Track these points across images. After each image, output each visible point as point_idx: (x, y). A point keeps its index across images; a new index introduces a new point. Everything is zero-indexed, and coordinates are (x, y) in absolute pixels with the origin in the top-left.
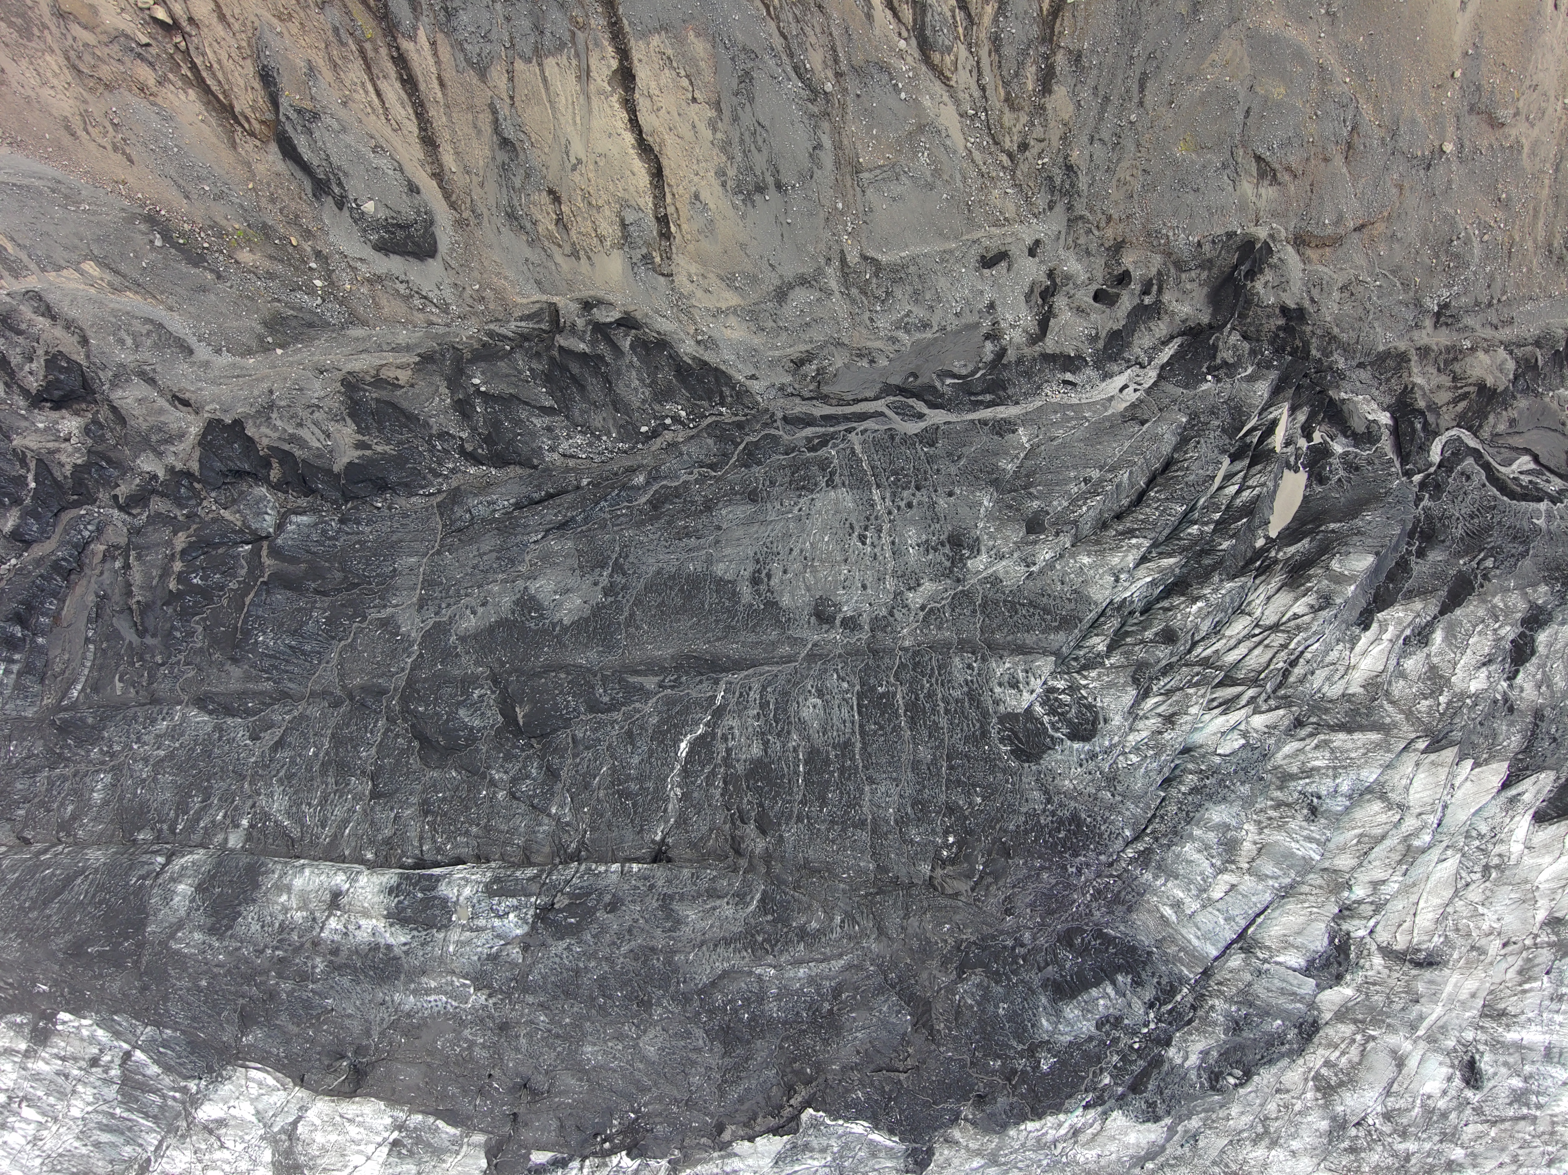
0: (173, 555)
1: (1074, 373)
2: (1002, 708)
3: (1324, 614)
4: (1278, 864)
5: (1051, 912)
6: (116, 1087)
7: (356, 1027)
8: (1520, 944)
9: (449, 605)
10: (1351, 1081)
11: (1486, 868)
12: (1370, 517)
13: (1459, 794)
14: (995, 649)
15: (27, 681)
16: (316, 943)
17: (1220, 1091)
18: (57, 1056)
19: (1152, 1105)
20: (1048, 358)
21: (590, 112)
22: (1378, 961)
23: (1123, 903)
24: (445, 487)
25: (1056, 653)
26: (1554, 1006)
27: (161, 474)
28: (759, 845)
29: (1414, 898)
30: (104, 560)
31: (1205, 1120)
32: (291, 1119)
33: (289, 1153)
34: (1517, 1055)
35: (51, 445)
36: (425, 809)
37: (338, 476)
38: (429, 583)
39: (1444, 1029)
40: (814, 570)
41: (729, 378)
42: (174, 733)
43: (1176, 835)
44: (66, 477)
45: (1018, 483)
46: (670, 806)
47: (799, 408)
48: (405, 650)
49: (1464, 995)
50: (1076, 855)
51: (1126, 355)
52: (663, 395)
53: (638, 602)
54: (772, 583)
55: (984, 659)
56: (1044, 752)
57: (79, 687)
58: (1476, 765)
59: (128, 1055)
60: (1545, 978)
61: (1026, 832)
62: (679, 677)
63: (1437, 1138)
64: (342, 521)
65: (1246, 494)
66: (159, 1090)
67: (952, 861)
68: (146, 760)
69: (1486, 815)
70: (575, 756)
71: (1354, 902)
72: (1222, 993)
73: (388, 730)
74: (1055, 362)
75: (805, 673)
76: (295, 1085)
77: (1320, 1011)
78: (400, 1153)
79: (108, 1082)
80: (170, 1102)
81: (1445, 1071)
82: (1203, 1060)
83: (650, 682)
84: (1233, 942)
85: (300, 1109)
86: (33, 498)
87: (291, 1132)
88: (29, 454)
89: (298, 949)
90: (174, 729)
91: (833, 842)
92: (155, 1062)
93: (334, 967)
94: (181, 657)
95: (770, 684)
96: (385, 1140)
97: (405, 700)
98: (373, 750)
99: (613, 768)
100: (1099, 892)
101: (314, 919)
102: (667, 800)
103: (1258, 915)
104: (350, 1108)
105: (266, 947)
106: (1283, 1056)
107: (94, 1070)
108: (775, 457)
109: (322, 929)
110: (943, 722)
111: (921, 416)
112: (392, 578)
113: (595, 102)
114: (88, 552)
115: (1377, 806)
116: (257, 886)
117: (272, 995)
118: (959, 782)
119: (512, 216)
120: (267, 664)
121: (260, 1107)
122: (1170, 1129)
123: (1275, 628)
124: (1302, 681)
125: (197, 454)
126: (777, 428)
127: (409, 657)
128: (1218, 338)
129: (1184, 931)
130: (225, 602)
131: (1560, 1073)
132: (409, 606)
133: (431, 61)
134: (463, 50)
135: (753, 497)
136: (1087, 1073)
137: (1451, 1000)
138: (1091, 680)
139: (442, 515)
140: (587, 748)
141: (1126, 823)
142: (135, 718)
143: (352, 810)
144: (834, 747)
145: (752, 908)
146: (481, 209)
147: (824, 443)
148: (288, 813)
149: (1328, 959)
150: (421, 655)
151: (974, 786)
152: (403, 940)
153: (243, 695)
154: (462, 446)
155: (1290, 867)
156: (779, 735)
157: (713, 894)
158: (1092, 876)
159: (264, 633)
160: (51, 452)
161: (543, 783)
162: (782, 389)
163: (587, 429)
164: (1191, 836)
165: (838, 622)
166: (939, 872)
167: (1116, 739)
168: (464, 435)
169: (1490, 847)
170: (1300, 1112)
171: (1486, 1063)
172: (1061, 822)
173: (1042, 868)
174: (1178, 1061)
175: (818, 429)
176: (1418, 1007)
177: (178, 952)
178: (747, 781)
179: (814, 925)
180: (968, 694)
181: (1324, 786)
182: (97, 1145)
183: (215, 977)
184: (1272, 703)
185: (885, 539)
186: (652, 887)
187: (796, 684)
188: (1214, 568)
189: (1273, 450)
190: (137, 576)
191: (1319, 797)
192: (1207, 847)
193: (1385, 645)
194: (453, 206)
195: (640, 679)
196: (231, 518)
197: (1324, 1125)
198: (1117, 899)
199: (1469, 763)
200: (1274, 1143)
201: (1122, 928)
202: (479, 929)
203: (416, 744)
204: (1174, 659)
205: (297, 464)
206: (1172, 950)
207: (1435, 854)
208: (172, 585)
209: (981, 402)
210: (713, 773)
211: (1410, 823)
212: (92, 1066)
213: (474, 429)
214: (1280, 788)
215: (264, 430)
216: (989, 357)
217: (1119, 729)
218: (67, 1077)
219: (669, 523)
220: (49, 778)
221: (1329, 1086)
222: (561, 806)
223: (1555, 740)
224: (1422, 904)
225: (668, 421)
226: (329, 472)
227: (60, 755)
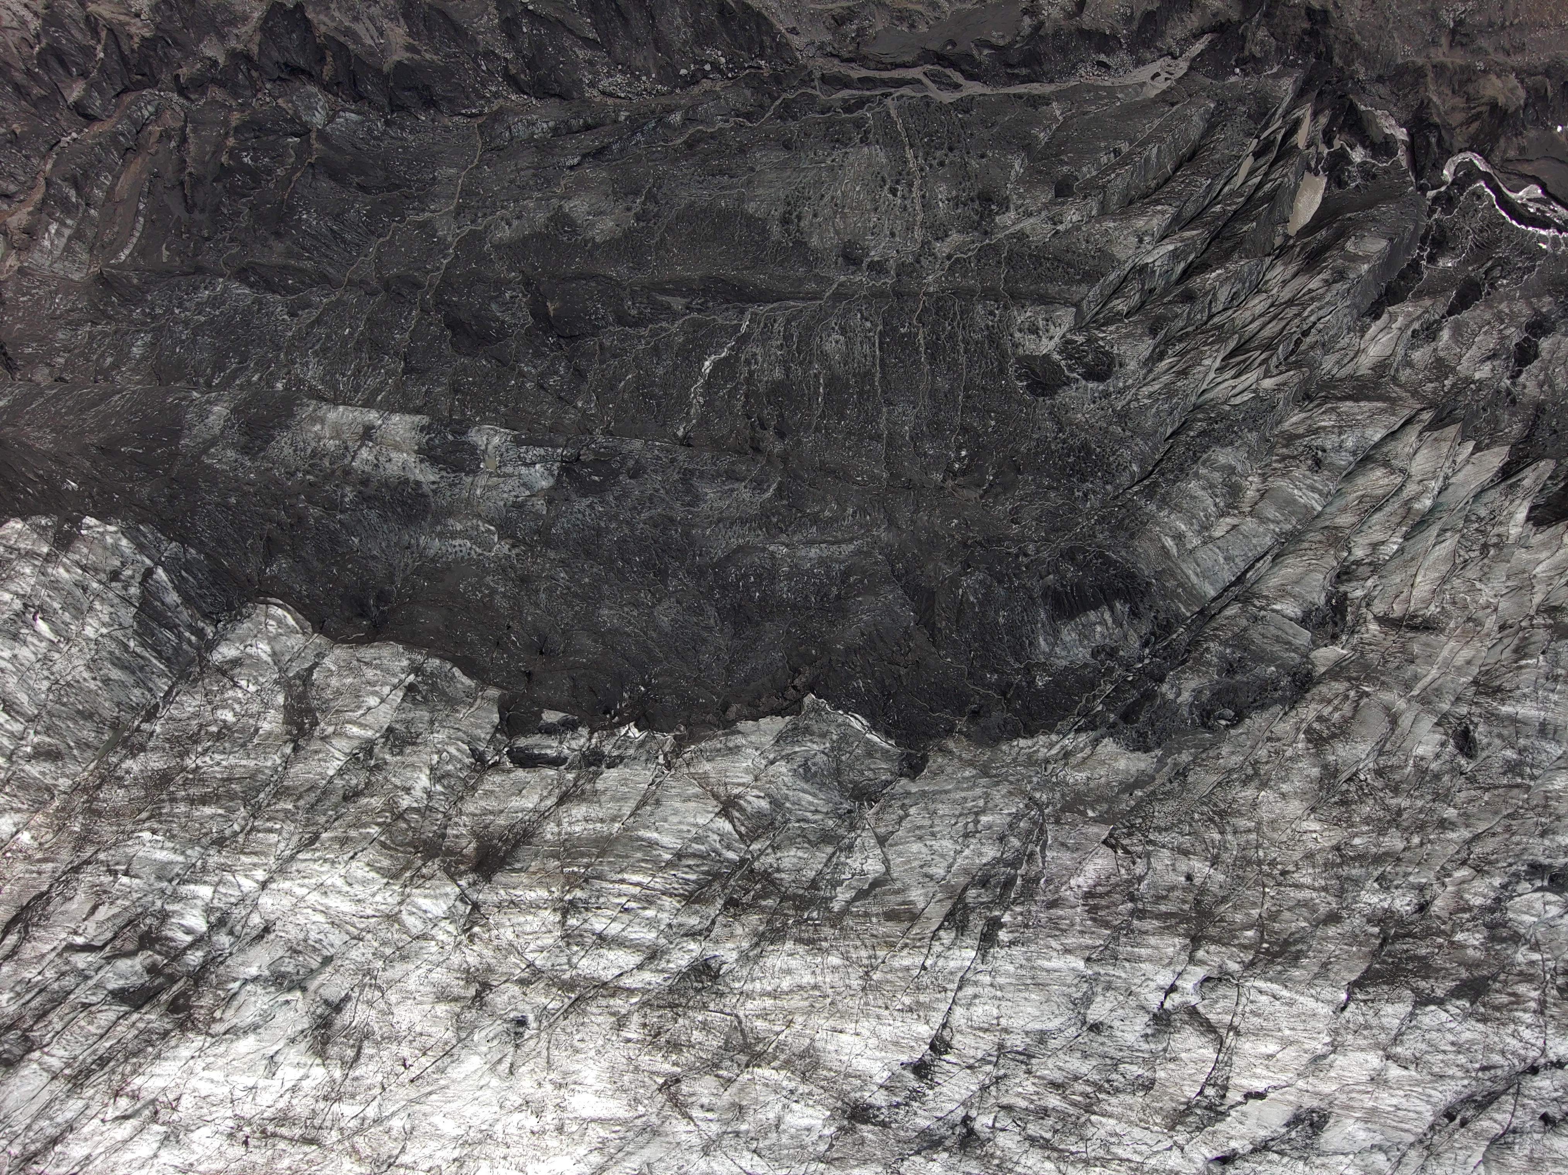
0: (227, 133)
1: (1108, 56)
2: (1020, 351)
3: (1338, 286)
4: (1280, 508)
5: (1057, 530)
6: (133, 610)
7: (380, 569)
8: (1516, 627)
9: (485, 216)
10: (1343, 733)
11: (1485, 547)
12: (1387, 210)
13: (1460, 476)
14: (1017, 298)
15: (77, 246)
16: (347, 472)
17: (1210, 729)
18: (78, 564)
19: (1143, 735)
20: (1085, 34)
22: (1374, 627)
23: (1127, 529)
24: (486, 110)
25: (1077, 305)
26: (1550, 685)
27: (221, 61)
28: (778, 447)
29: (1413, 571)
30: (159, 141)
31: (1196, 758)
32: (307, 665)
33: (302, 697)
34: (1511, 728)
35: (122, 18)
36: (455, 389)
37: (387, 77)
38: (466, 193)
39: (1438, 692)
40: (844, 216)
41: (771, 26)
42: (215, 302)
43: (1182, 472)
44: (133, 51)
45: (1048, 151)
46: (693, 411)
47: (836, 67)
48: (441, 251)
49: (1459, 660)
50: (1083, 480)
51: (1158, 44)
52: (704, 37)
53: (669, 229)
54: (802, 224)
55: (1006, 308)
56: (1059, 387)
57: (127, 252)
58: (1477, 449)
59: (149, 573)
60: (1541, 658)
61: (1037, 454)
62: (706, 301)
63: (1430, 797)
64: (388, 123)
65: (1268, 187)
66: (176, 626)
67: (963, 472)
68: (186, 323)
69: (1485, 500)
70: (602, 362)
71: (1353, 563)
72: (1218, 637)
73: (422, 318)
74: (1090, 39)
75: (829, 311)
76: (314, 632)
77: (1314, 665)
78: (414, 699)
79: (126, 601)
80: (185, 646)
81: (1438, 737)
82: (1195, 698)
83: (677, 303)
84: (1233, 584)
85: (317, 656)
86: (99, 70)
87: (306, 677)
88: (102, 22)
89: (328, 477)
90: (215, 298)
91: (849, 449)
92: (175, 588)
93: (364, 499)
94: (227, 235)
95: (794, 318)
96: (401, 681)
97: (439, 293)
98: (407, 335)
99: (638, 377)
100: (1103, 518)
101: (346, 448)
102: (690, 405)
103: (1258, 560)
104: (367, 653)
105: (297, 470)
106: (1275, 702)
107: (114, 584)
108: (811, 115)
109: (353, 458)
110: (963, 360)
111: (957, 87)
112: (432, 185)
114: (145, 133)
115: (1379, 472)
116: (292, 415)
117: (300, 519)
118: (974, 408)
120: (308, 243)
121: (278, 648)
122: (1160, 761)
123: (1290, 302)
124: (1312, 347)
125: (257, 38)
126: (814, 88)
127: (444, 257)
128: (1246, 28)
129: (1184, 566)
130: (272, 185)
131: (1555, 750)
132: (446, 213)
135: (787, 146)
136: (1081, 698)
137: (1447, 663)
138: (1107, 335)
139: (482, 134)
140: (614, 356)
141: (1134, 458)
142: (178, 285)
143: (384, 383)
144: (854, 376)
145: (768, 495)
147: (861, 103)
148: (322, 380)
149: (1324, 618)
150: (457, 256)
151: (989, 412)
152: (432, 478)
153: (284, 269)
154: (506, 68)
155: (1292, 513)
156: (801, 363)
157: (732, 476)
158: (1098, 505)
159: (308, 213)
160: (123, 24)
161: (571, 381)
162: (821, 48)
163: (628, 69)
164: (1197, 475)
165: (864, 265)
166: (950, 483)
167: (1130, 381)
168: (509, 56)
169: (1489, 528)
170: (1291, 759)
171: (1480, 733)
172: (1071, 449)
173: (1050, 488)
174: (1171, 696)
175: (854, 92)
176: (1413, 667)
177: (210, 466)
178: (768, 396)
179: (827, 513)
180: (988, 337)
181: (1330, 441)
182: (107, 681)
183: (245, 494)
184: (1283, 368)
185: (916, 193)
186: (673, 461)
187: (820, 321)
188: (1233, 249)
189: (1296, 146)
190: (192, 147)
191: (1324, 451)
192: (1212, 486)
193: (1395, 332)
195: (668, 299)
196: (284, 105)
197: (1315, 772)
198: (1120, 525)
199: (1470, 446)
200: (1264, 785)
201: (1123, 553)
202: (506, 475)
203: (448, 333)
204: (1190, 329)
205: (349, 60)
206: (1171, 584)
207: (1434, 530)
208: (224, 159)
209: (1017, 76)
210: (736, 389)
211: (1411, 489)
212: (112, 580)
213: (518, 51)
214: (1286, 446)
215: (322, 17)
216: (1027, 31)
217: (1134, 372)
218: (85, 589)
219: (704, 161)
220: (90, 332)
221: (1321, 738)
222: (588, 402)
223: (1555, 432)
224: (1419, 579)
225: (708, 67)
226: (379, 71)
227: (104, 312)
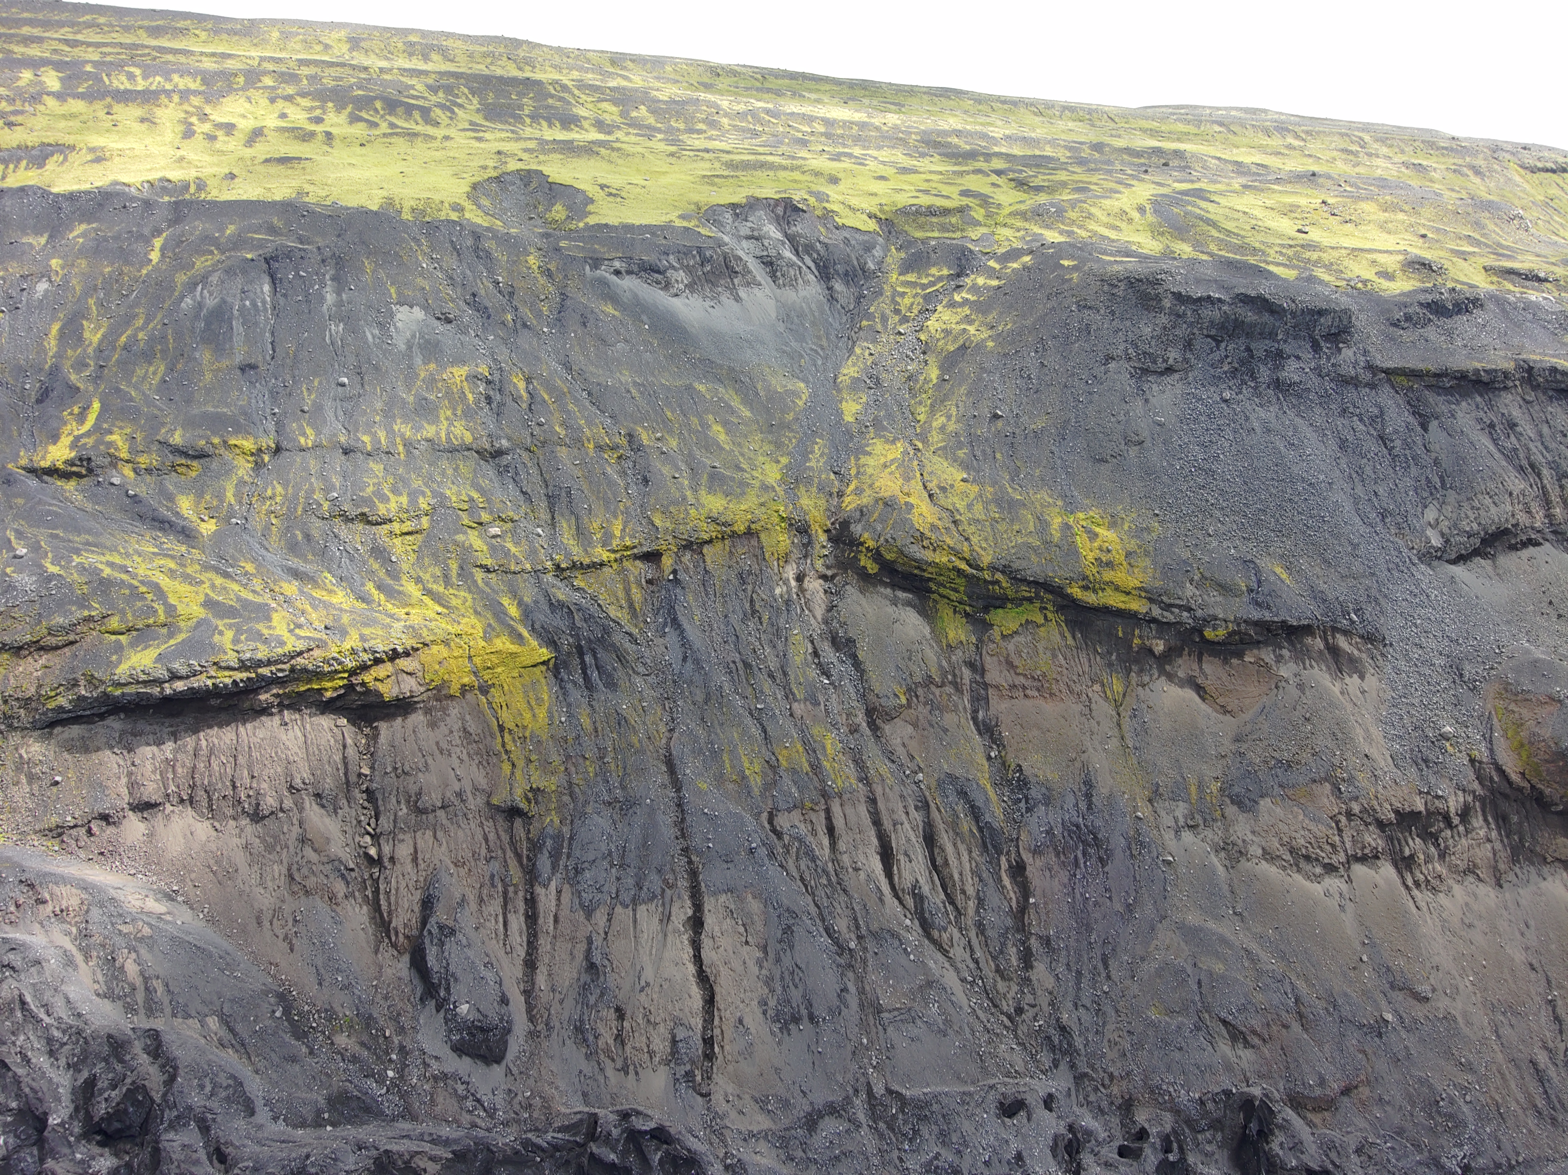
21: (665, 945)
113: (670, 938)
119: (579, 1029)
133: (554, 903)
134: (580, 897)
146: (555, 1022)
194: (532, 1019)
